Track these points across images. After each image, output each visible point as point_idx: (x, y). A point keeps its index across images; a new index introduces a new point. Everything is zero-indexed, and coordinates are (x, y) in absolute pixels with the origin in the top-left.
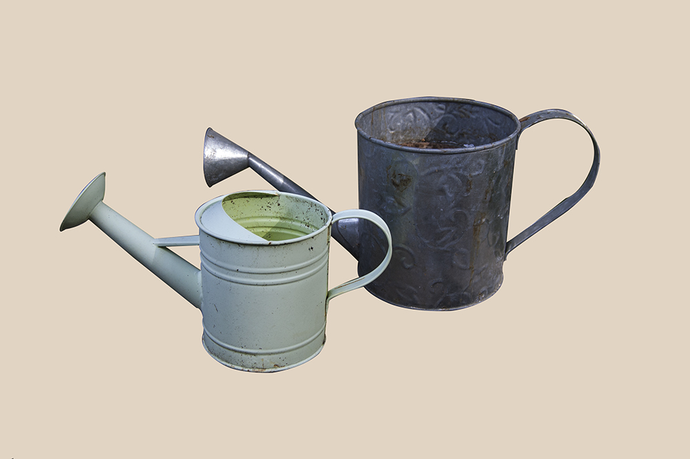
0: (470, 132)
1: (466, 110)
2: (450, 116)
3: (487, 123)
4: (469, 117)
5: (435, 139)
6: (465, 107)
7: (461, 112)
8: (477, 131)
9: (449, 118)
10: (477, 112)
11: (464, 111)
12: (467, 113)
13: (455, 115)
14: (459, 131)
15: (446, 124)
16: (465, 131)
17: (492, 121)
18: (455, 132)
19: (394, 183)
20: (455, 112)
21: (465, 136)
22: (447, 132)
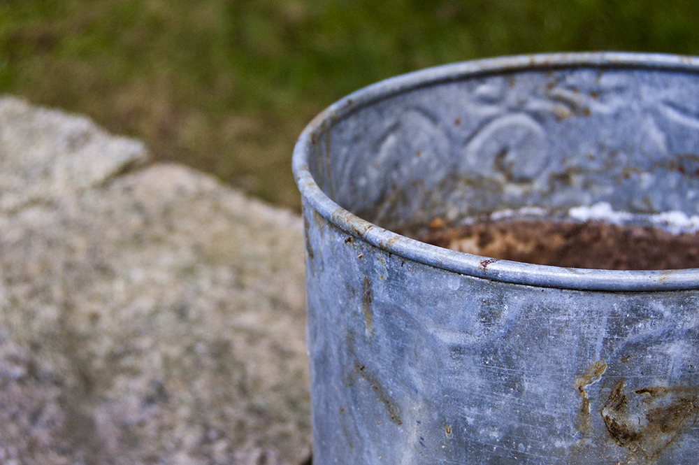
0: (594, 166)
1: (573, 88)
2: (522, 120)
3: (663, 125)
4: (586, 112)
5: (472, 212)
6: (572, 79)
7: (558, 99)
8: (623, 157)
9: (513, 127)
10: (619, 90)
11: (568, 94)
12: (581, 99)
13: (537, 116)
14: (555, 167)
15: (503, 152)
16: (574, 162)
17: (684, 111)
18: (538, 174)
19: (616, 432)
20: (535, 105)
21: (577, 180)
22: (511, 178)
